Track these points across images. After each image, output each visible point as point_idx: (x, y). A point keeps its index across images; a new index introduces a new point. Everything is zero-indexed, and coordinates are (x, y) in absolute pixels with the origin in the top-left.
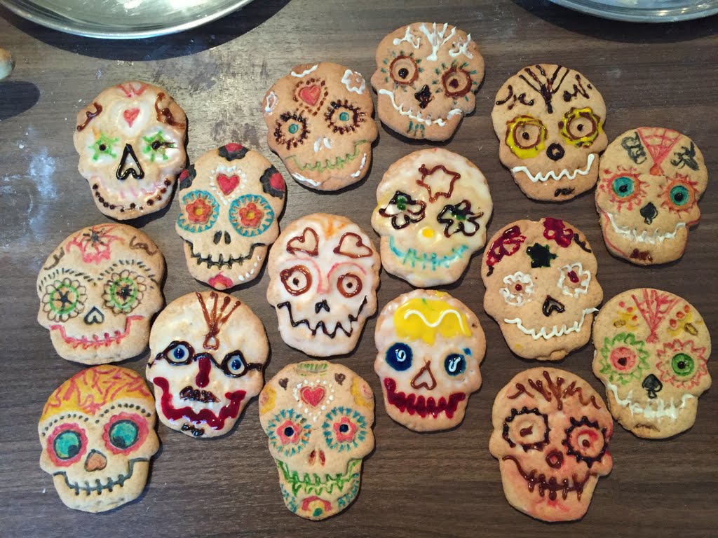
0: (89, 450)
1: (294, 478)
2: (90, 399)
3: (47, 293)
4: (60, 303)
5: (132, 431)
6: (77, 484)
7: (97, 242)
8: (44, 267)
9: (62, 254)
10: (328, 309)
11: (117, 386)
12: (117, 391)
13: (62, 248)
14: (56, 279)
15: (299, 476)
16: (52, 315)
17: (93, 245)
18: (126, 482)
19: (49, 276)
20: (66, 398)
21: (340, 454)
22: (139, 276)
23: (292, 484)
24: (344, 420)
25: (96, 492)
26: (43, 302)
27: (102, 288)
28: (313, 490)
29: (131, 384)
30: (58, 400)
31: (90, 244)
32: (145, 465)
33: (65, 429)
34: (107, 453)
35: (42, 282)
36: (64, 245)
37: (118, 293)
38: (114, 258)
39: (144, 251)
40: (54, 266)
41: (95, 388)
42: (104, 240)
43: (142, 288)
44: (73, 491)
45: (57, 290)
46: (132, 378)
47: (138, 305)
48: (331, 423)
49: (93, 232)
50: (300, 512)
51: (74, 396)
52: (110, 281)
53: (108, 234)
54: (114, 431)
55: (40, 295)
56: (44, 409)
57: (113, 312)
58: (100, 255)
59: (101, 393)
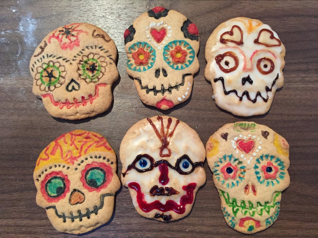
0: (71, 190)
1: (233, 204)
2: (70, 153)
3: (38, 73)
4: (48, 79)
5: (101, 175)
6: (64, 215)
7: (69, 35)
8: (34, 55)
9: (46, 45)
10: (251, 82)
11: (89, 144)
12: (88, 147)
13: (45, 41)
14: (43, 62)
15: (237, 202)
16: (43, 87)
17: (66, 37)
18: (100, 211)
19: (38, 60)
20: (53, 153)
21: (268, 187)
22: (101, 56)
23: (232, 207)
24: (270, 163)
25: (78, 220)
26: (35, 79)
27: (77, 66)
28: (248, 213)
29: (98, 142)
30: (47, 155)
31: (65, 36)
32: (112, 198)
33: (53, 176)
34: (85, 191)
35: (33, 65)
36: (46, 39)
37: (87, 69)
38: (82, 44)
39: (102, 39)
40: (40, 53)
41: (73, 146)
42: (74, 33)
43: (104, 64)
44: (62, 219)
45: (45, 70)
46: (98, 138)
47: (102, 76)
48: (260, 166)
49: (65, 28)
50: (237, 228)
51: (58, 151)
52: (81, 61)
53: (76, 29)
54: (88, 176)
55: (33, 74)
56: (37, 163)
57: (86, 81)
58: (72, 44)
59: (77, 149)
